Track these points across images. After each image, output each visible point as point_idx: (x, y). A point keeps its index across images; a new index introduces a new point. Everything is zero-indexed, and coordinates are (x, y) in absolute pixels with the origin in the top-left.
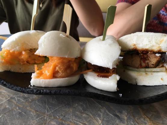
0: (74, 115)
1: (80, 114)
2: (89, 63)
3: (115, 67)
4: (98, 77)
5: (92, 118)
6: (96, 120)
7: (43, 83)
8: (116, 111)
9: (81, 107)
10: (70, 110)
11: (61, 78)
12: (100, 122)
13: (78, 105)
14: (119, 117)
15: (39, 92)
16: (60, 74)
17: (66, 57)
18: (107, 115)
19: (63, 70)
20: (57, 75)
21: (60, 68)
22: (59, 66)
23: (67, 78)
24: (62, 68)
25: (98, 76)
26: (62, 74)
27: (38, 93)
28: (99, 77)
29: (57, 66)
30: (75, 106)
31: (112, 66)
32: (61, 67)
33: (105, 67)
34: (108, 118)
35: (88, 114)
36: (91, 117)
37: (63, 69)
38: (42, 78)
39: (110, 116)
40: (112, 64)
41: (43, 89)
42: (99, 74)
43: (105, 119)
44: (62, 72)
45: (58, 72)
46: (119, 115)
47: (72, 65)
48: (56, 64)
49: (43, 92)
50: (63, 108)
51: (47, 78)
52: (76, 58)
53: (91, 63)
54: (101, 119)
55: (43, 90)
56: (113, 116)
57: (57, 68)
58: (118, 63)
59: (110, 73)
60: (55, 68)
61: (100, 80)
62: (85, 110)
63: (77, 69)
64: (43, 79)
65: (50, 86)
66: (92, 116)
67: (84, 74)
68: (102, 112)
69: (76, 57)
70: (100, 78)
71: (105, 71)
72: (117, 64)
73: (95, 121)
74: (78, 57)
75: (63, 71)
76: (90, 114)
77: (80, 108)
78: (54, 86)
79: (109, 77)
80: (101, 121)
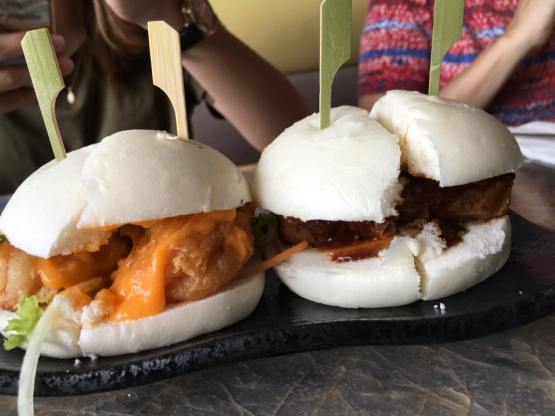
0: (361, 407)
1: (379, 395)
2: (292, 218)
3: (394, 213)
4: (339, 264)
5: (430, 397)
6: (444, 396)
7: (133, 335)
8: (490, 348)
9: (365, 373)
10: (331, 395)
11: (200, 299)
12: (468, 400)
13: (347, 367)
14: (514, 363)
15: (123, 373)
16: (194, 282)
17: (205, 209)
18: (471, 368)
19: (201, 266)
20: (179, 292)
21: (187, 259)
22: (184, 250)
23: (221, 296)
24: (197, 258)
25: (335, 258)
26: (201, 283)
27: (119, 380)
28: (340, 261)
29: (174, 253)
30: (340, 375)
31: (383, 212)
32: (192, 256)
33: (356, 220)
34: (480, 378)
35: (405, 385)
36: (423, 393)
37: (203, 260)
38: (123, 319)
39: (483, 368)
40: (379, 204)
41: (138, 359)
42: (338, 251)
43: (475, 385)
44: (201, 275)
45: (182, 277)
46: (510, 358)
47: (230, 239)
48: (172, 246)
49: (140, 373)
50: (302, 395)
51: (143, 314)
52: (239, 210)
53: (296, 216)
54: (461, 390)
55: (140, 364)
56: (491, 366)
57: (177, 263)
58: (398, 198)
59: (379, 239)
60: (168, 265)
61: (349, 272)
62: (387, 378)
63: (251, 249)
64: (127, 322)
65: (162, 343)
66: (422, 389)
67: (279, 264)
68: (446, 364)
69: (237, 203)
70: (346, 264)
71: (356, 237)
72: (395, 201)
73: (446, 402)
74: (244, 202)
75: (203, 269)
76: (412, 384)
77: (363, 375)
78: (179, 340)
79: (380, 254)
80: (465, 394)
